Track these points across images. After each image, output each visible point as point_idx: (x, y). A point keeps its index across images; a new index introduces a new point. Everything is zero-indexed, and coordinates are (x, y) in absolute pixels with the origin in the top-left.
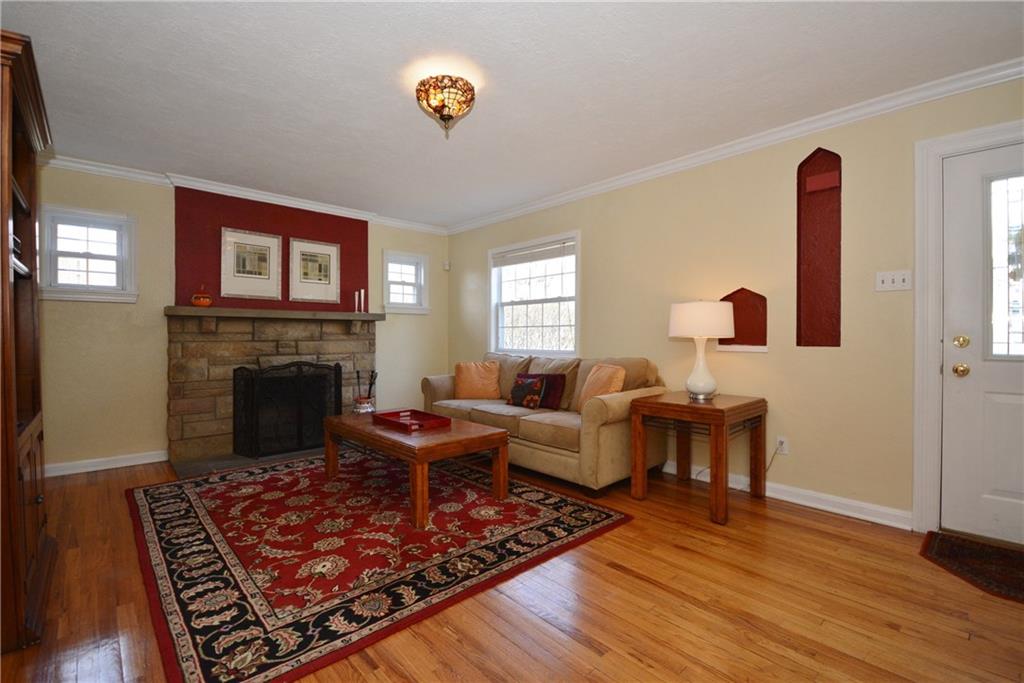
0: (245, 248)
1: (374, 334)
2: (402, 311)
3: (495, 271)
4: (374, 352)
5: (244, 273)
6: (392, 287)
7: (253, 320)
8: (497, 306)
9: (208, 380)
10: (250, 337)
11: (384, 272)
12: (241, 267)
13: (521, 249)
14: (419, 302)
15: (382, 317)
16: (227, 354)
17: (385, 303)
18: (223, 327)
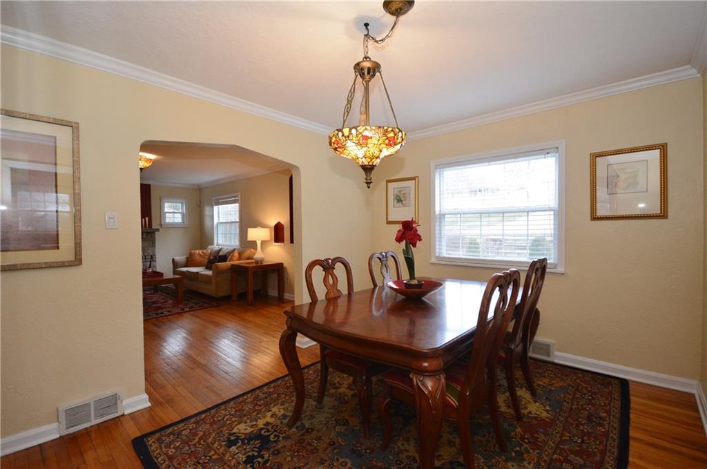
1: (155, 238)
2: (173, 226)
3: (216, 208)
4: (155, 246)
6: (167, 215)
8: (217, 224)
11: (161, 207)
13: (226, 198)
14: (184, 222)
15: (158, 230)
17: (162, 223)
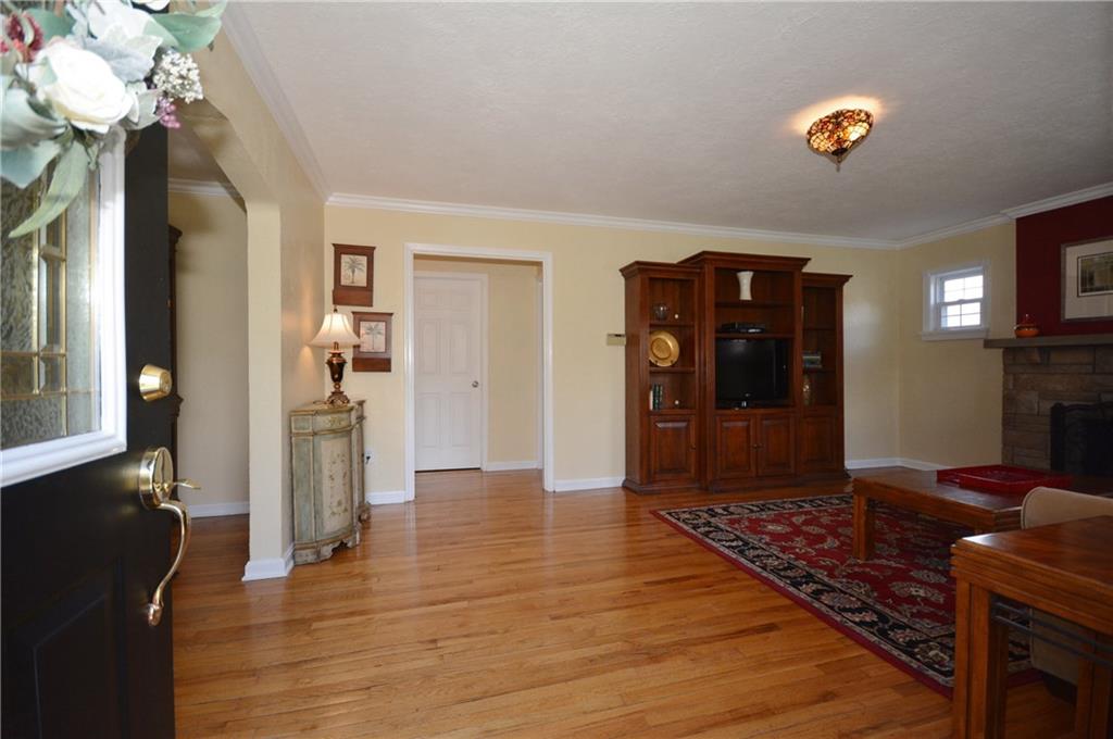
0: (1092, 260)
5: (1091, 290)
7: (1094, 347)
9: (1038, 415)
10: (1090, 368)
12: (1087, 283)
16: (1059, 387)
18: (1055, 357)
